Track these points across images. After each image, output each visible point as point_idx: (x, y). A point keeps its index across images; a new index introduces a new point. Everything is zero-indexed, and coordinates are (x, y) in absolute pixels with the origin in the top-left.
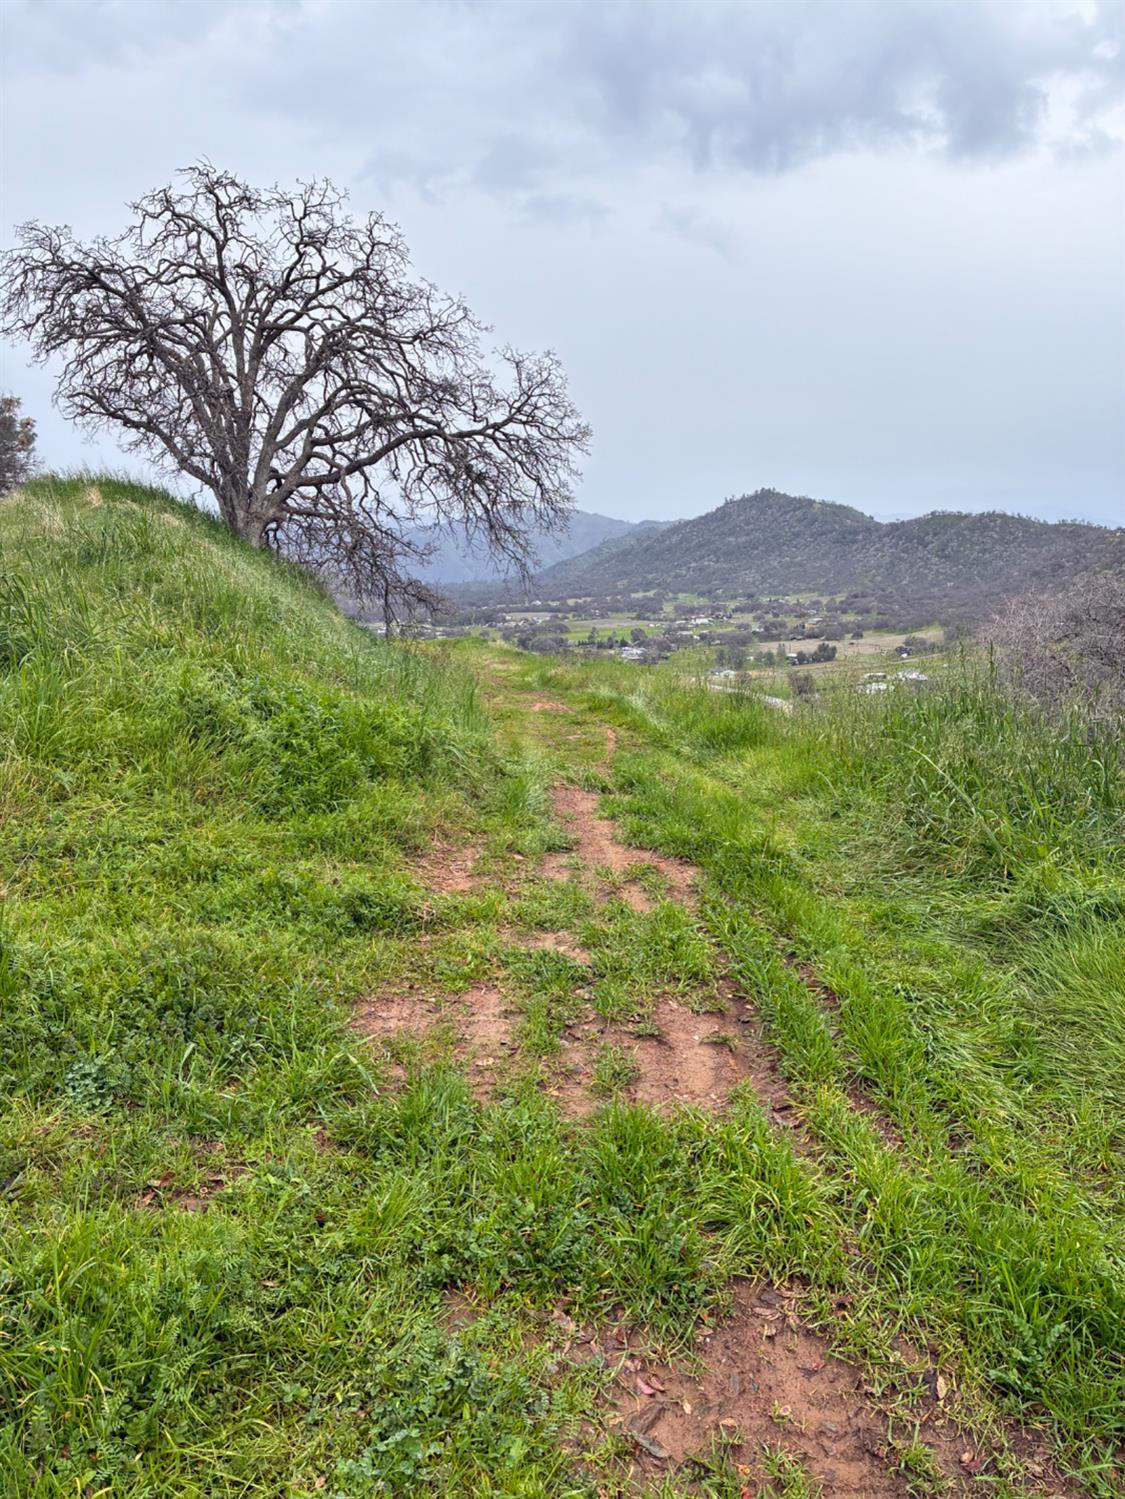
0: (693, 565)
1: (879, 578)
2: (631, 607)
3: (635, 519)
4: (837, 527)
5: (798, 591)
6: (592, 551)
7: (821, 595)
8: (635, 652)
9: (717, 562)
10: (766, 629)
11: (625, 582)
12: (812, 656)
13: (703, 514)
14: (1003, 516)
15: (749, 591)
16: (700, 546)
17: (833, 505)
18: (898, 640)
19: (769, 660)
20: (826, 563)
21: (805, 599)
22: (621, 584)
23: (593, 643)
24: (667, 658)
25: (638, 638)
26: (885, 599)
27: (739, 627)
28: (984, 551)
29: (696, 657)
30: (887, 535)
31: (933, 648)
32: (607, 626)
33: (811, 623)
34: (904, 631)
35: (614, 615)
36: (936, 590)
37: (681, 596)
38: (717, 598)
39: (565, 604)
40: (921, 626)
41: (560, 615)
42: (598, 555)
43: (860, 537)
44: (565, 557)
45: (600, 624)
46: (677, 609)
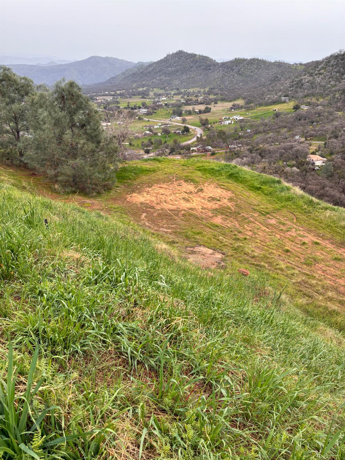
0: (158, 78)
1: (218, 82)
2: (139, 94)
3: (136, 62)
4: (204, 64)
5: (193, 87)
6: (122, 73)
7: (200, 89)
8: (144, 111)
9: (166, 77)
10: (186, 101)
11: (135, 84)
12: (203, 111)
13: (160, 60)
14: (258, 59)
15: (177, 88)
16: (160, 71)
17: (202, 56)
18: (230, 105)
19: (190, 113)
20: (201, 77)
21: (196, 90)
22: (134, 85)
23: (129, 107)
24: (156, 113)
25: (144, 105)
26: (221, 90)
27: (177, 101)
28: (252, 72)
29: (165, 112)
30: (221, 67)
31: (241, 107)
32: (132, 101)
33: (200, 99)
34: (230, 101)
35: (134, 97)
36: (237, 86)
37: (155, 89)
38: (167, 90)
39: (116, 93)
40: (236, 99)
41: (116, 97)
42: (125, 75)
43: (212, 68)
44: (113, 76)
45: (130, 100)
46: (155, 94)
